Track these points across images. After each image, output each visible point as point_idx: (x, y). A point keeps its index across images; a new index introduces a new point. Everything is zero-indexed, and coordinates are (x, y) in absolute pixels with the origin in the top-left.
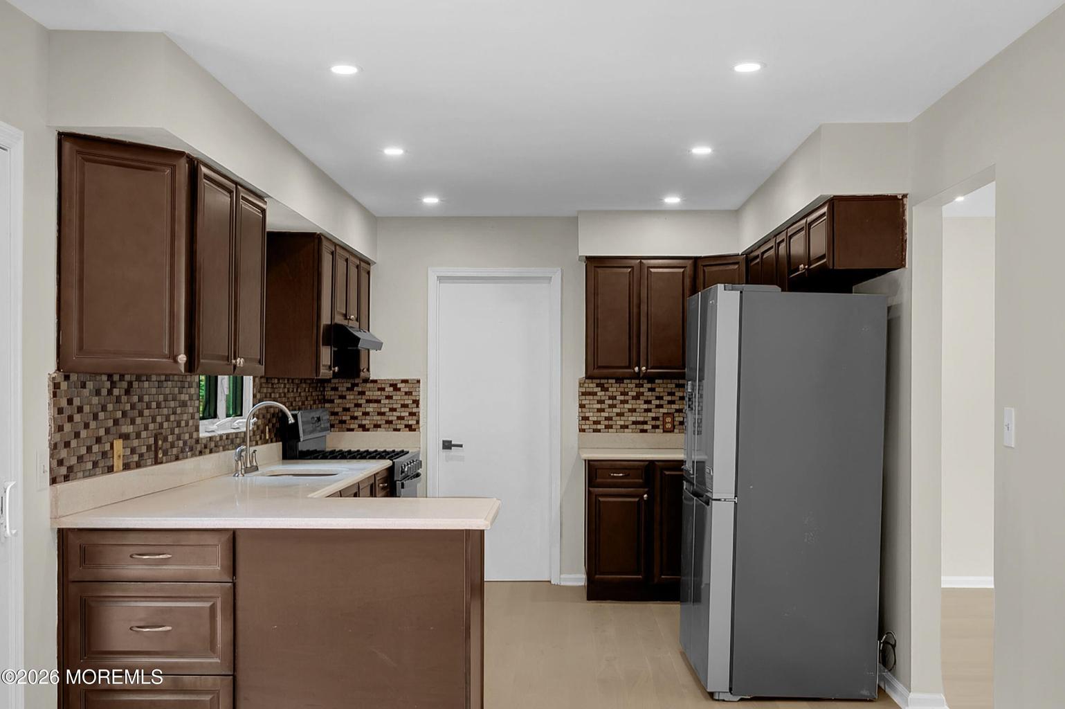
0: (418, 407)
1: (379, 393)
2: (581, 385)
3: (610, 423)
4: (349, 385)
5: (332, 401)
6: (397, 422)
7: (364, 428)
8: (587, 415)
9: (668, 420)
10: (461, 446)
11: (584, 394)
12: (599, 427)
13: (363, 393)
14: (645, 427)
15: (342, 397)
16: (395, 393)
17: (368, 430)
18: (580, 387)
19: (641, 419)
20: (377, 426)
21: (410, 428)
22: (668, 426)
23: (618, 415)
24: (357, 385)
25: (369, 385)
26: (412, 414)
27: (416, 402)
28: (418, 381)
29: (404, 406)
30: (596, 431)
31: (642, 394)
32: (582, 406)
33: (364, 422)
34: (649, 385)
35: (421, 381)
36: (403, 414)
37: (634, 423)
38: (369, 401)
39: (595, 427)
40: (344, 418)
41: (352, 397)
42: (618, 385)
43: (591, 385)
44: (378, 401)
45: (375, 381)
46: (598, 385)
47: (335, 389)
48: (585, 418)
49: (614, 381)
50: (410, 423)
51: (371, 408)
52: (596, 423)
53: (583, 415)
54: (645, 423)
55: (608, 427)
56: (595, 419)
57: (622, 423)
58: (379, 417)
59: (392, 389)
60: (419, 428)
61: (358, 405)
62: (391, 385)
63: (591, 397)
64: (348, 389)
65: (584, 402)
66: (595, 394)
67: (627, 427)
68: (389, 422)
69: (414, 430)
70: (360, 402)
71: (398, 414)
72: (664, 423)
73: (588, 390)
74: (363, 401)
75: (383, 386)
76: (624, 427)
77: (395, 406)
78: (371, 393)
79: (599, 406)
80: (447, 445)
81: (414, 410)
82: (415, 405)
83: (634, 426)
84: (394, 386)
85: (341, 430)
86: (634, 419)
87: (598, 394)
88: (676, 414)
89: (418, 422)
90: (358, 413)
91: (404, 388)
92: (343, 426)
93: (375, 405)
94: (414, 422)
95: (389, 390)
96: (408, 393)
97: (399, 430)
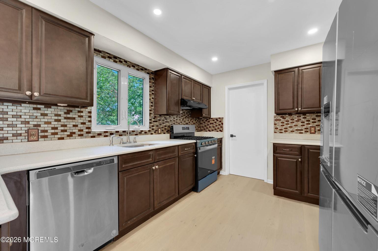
0: (223, 125)
1: (213, 121)
2: (275, 117)
3: (287, 130)
5: (202, 124)
6: (217, 129)
8: (277, 127)
9: (313, 129)
10: (235, 136)
11: (276, 120)
12: (282, 131)
13: (209, 122)
14: (302, 131)
15: (204, 123)
17: (210, 131)
18: (274, 118)
19: (300, 129)
20: (213, 130)
21: (221, 131)
22: (313, 131)
23: (290, 127)
24: (208, 120)
25: (210, 119)
26: (221, 127)
27: (222, 124)
28: (223, 118)
29: (219, 125)
30: (280, 133)
31: (300, 119)
32: (275, 124)
33: (209, 129)
34: (304, 116)
37: (296, 130)
38: (211, 124)
39: (280, 131)
40: (205, 128)
41: (207, 123)
42: (290, 117)
43: (279, 117)
44: (213, 124)
45: (212, 118)
46: (281, 117)
47: (203, 121)
48: (276, 128)
49: (288, 115)
50: (221, 129)
51: (211, 125)
52: (280, 130)
53: (276, 127)
54: (302, 130)
55: (286, 131)
56: (280, 128)
57: (292, 130)
58: (213, 128)
59: (216, 120)
60: (223, 131)
61: (208, 125)
63: (279, 121)
64: (206, 121)
65: (276, 123)
66: (280, 120)
67: (293, 131)
68: (215, 129)
69: (222, 131)
70: (208, 124)
71: (218, 127)
72: (311, 130)
73: (277, 119)
74: (209, 124)
75: (214, 120)
77: (217, 125)
78: (211, 122)
79: (282, 124)
80: (232, 136)
81: (222, 126)
82: (222, 125)
83: (297, 131)
84: (217, 119)
85: (204, 131)
86: (297, 129)
87: (282, 120)
88: (316, 127)
89: (223, 129)
90: (208, 127)
91: (219, 120)
92: (205, 130)
93: (212, 125)
94: (222, 129)
95: (215, 120)
96: (220, 121)
97: (218, 131)
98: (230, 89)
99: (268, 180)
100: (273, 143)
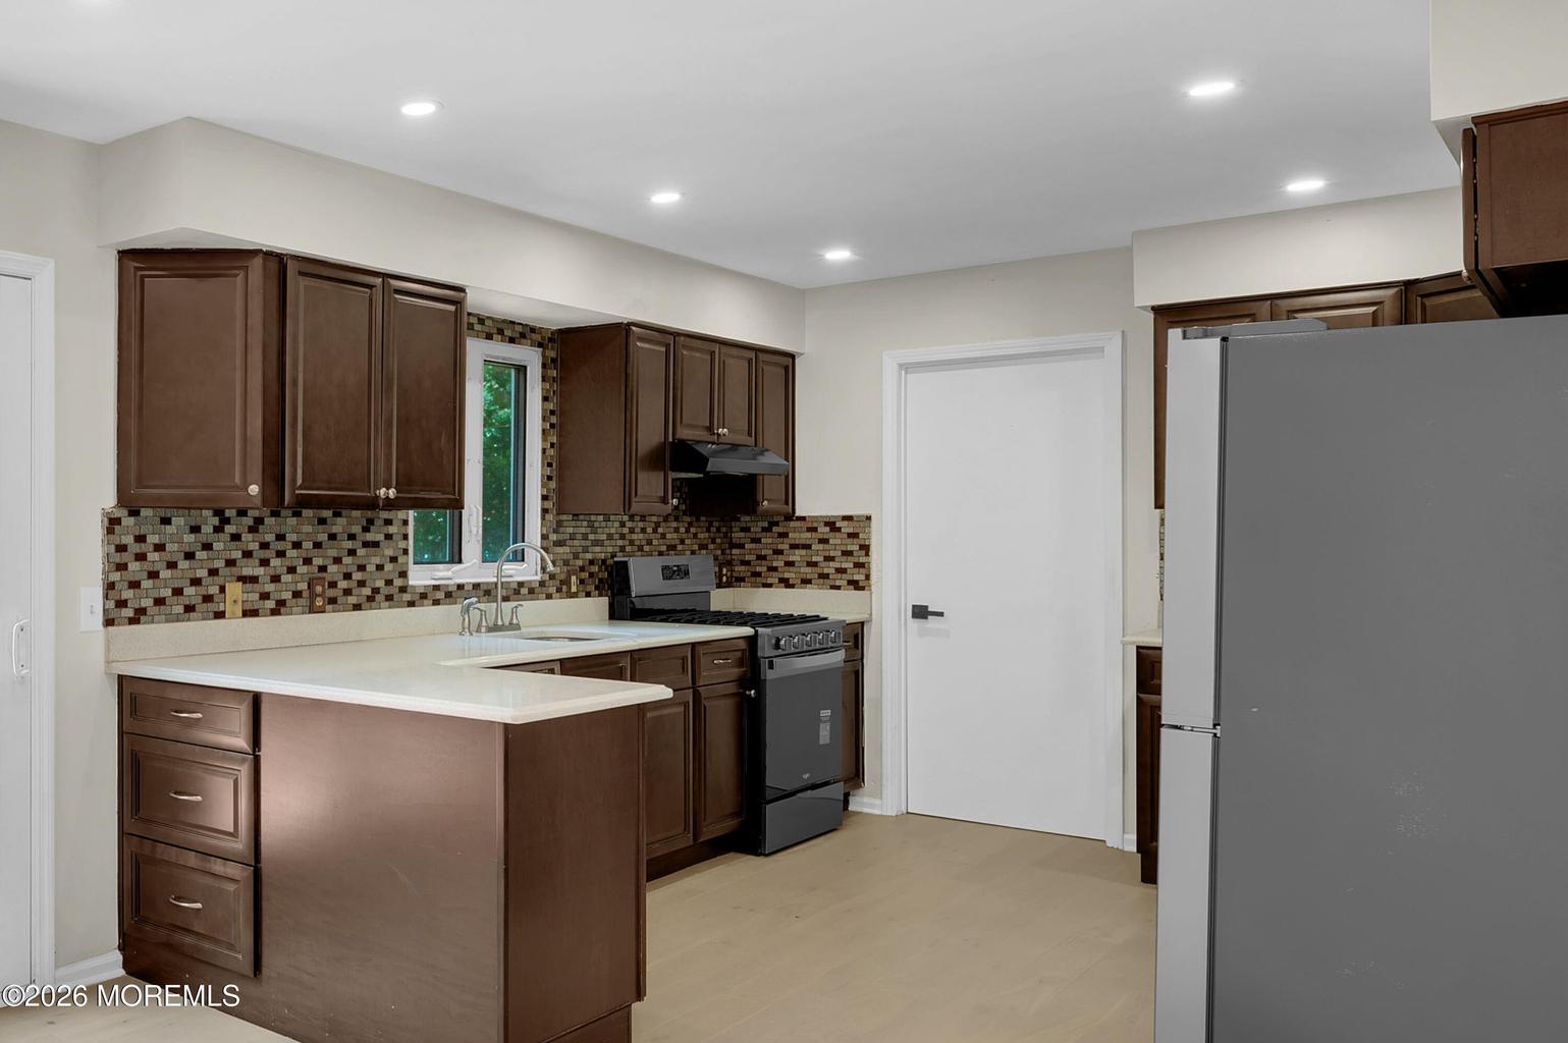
0: (867, 554)
1: (809, 535)
4: (766, 524)
5: (742, 546)
6: (835, 576)
7: (786, 583)
10: (940, 615)
13: (784, 535)
15: (757, 541)
16: (832, 534)
17: (793, 586)
18: (1162, 525)
20: (806, 582)
21: (855, 585)
24: (777, 524)
25: (792, 524)
26: (859, 565)
27: (866, 548)
28: (869, 518)
29: (847, 553)
33: (786, 575)
35: (873, 518)
36: (844, 565)
38: (794, 547)
40: (758, 569)
41: (770, 541)
44: (808, 547)
45: (803, 519)
47: (746, 530)
50: (856, 577)
51: (797, 556)
58: (809, 569)
59: (828, 529)
60: (870, 586)
61: (778, 552)
62: (827, 524)
64: (764, 530)
68: (824, 576)
69: (863, 588)
70: (780, 547)
71: (838, 565)
74: (785, 547)
75: (815, 525)
77: (832, 554)
78: (797, 535)
80: (920, 612)
81: (862, 560)
82: (863, 552)
84: (831, 525)
85: (755, 585)
89: (868, 577)
90: (779, 563)
91: (846, 528)
92: (757, 580)
93: (803, 552)
94: (863, 577)
95: (824, 530)
96: (853, 536)
97: (838, 588)
98: (906, 368)
99: (1127, 836)
100: (1138, 647)
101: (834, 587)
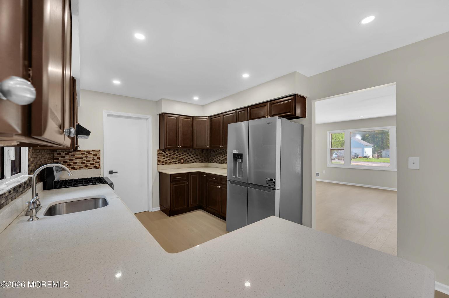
0: (99, 160)
1: (82, 155)
2: (158, 151)
3: (167, 162)
4: (67, 152)
5: (57, 159)
6: (90, 166)
7: (74, 169)
8: (160, 160)
9: (182, 160)
10: (117, 172)
11: (159, 154)
12: (163, 163)
13: (74, 155)
14: (176, 162)
15: (64, 157)
16: (89, 155)
17: (77, 169)
18: (158, 152)
19: (175, 160)
20: (81, 168)
21: (96, 167)
22: (182, 162)
23: (169, 159)
24: (71, 152)
25: (76, 152)
27: (99, 158)
28: (100, 151)
29: (94, 160)
30: (163, 164)
31: (175, 153)
32: (158, 157)
33: (74, 166)
34: (177, 151)
35: (101, 151)
36: (93, 163)
37: (173, 161)
38: (77, 158)
39: (162, 163)
41: (68, 157)
42: (168, 151)
43: (161, 151)
44: (82, 158)
45: (80, 151)
46: (163, 151)
47: (59, 154)
48: (159, 161)
49: (167, 150)
50: (96, 165)
51: (78, 161)
52: (163, 162)
53: (159, 160)
54: (176, 161)
55: (166, 163)
56: (162, 161)
57: (170, 162)
58: (82, 164)
59: (88, 153)
60: (100, 167)
61: (71, 160)
62: (87, 152)
63: (161, 155)
64: (66, 154)
65: (159, 156)
66: (162, 154)
68: (86, 166)
69: (98, 168)
70: (72, 159)
71: (91, 163)
72: (181, 161)
73: (160, 153)
74: (74, 159)
75: (84, 152)
76: (170, 163)
77: (89, 160)
78: (78, 155)
79: (163, 157)
80: (111, 172)
81: (98, 161)
82: (98, 159)
83: (173, 163)
84: (89, 153)
86: (173, 160)
88: (184, 159)
89: (100, 165)
90: (72, 163)
91: (93, 153)
93: (80, 160)
94: (98, 165)
95: (86, 154)
96: (95, 155)
97: (91, 168)
99: (153, 209)
100: (170, 174)
101: (89, 169)
